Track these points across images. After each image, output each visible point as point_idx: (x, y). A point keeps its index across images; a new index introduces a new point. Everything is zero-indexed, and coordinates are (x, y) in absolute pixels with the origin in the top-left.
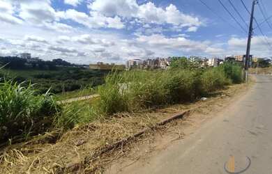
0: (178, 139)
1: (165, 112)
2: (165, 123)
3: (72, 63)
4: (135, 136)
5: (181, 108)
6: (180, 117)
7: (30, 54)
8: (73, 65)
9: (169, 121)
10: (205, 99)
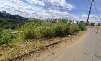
0: (51, 55)
1: (51, 40)
2: (48, 46)
3: (23, 17)
4: (30, 53)
5: (58, 39)
6: (56, 43)
7: (6, 12)
8: (24, 18)
9: (50, 45)
10: (70, 36)
